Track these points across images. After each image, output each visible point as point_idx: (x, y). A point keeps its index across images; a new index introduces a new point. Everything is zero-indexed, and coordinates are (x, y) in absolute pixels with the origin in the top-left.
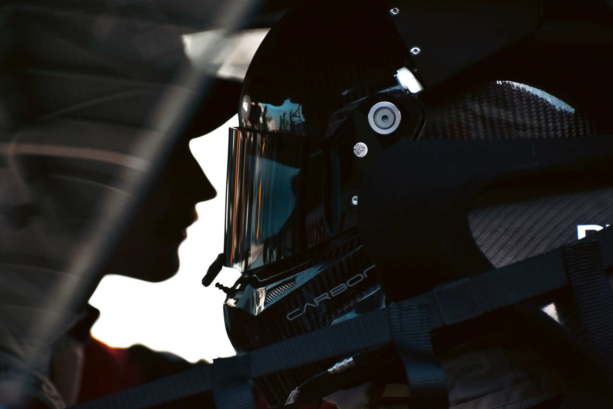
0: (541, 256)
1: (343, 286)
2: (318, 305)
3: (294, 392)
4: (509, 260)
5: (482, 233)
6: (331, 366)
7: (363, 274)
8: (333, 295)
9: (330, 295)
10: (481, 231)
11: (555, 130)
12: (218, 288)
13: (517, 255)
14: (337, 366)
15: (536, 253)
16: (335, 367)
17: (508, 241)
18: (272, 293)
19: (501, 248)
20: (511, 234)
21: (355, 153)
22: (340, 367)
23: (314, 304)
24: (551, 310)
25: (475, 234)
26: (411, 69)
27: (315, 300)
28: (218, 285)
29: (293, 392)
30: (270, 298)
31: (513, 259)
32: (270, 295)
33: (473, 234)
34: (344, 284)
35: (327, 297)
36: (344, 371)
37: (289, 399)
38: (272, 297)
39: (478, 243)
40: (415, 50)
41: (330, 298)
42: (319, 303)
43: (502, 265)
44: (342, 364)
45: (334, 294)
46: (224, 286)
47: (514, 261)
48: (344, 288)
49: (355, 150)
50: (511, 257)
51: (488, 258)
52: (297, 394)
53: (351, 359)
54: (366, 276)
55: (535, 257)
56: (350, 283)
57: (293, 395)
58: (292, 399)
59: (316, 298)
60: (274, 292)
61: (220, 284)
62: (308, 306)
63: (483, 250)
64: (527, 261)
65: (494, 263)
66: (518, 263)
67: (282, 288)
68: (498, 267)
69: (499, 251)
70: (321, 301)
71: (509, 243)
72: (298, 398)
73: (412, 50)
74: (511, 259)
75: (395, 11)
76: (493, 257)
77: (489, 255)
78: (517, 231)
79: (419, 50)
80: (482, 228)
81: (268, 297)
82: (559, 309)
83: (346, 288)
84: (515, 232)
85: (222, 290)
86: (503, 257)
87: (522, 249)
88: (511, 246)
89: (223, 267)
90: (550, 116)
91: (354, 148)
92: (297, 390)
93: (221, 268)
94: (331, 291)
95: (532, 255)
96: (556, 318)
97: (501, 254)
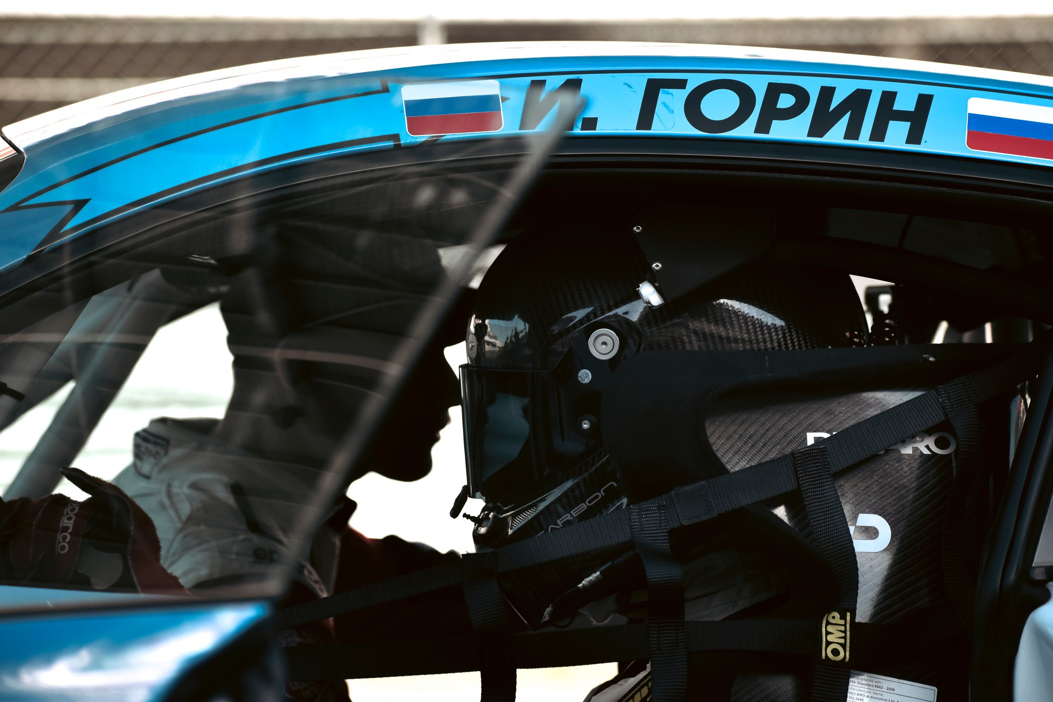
0: (772, 461)
1: (583, 506)
2: (561, 526)
3: (549, 609)
4: (743, 464)
5: (717, 439)
6: (580, 582)
7: (600, 493)
8: (575, 516)
9: (572, 515)
10: (717, 436)
11: (765, 341)
12: (465, 518)
13: (750, 460)
14: (585, 582)
15: (768, 458)
16: (583, 582)
17: (742, 446)
18: (517, 519)
19: (736, 453)
20: (745, 440)
21: (580, 380)
22: (588, 582)
23: (558, 525)
24: (781, 512)
25: (712, 440)
26: (652, 283)
27: (558, 521)
28: (465, 515)
29: (547, 609)
30: (515, 524)
31: (746, 464)
32: (515, 521)
33: (710, 440)
34: (583, 504)
35: (569, 518)
36: (592, 584)
37: (545, 616)
38: (517, 523)
39: (714, 448)
40: (657, 266)
41: (572, 518)
42: (562, 524)
43: (737, 469)
44: (590, 578)
45: (576, 514)
46: (471, 515)
47: (748, 466)
48: (584, 508)
49: (579, 377)
50: (745, 462)
51: (724, 463)
52: (551, 611)
53: (598, 573)
54: (604, 494)
55: (767, 462)
56: (590, 502)
57: (548, 612)
58: (547, 616)
59: (559, 519)
60: (519, 518)
61: (467, 514)
62: (552, 528)
63: (719, 454)
64: (760, 465)
65: (728, 467)
66: (751, 467)
67: (526, 513)
68: (732, 471)
69: (734, 456)
70: (564, 522)
71: (743, 448)
72: (552, 614)
73: (654, 265)
74: (744, 463)
75: (638, 228)
76: (728, 461)
77: (724, 460)
78: (750, 437)
79: (660, 265)
80: (718, 434)
81: (514, 523)
82: (789, 511)
83: (586, 507)
84: (748, 438)
85: (469, 520)
86: (738, 461)
87: (755, 454)
88: (745, 451)
89: (468, 498)
90: (758, 329)
91: (579, 375)
92: (551, 607)
93: (466, 500)
94: (572, 512)
95: (764, 460)
96: (786, 520)
97: (735, 460)
